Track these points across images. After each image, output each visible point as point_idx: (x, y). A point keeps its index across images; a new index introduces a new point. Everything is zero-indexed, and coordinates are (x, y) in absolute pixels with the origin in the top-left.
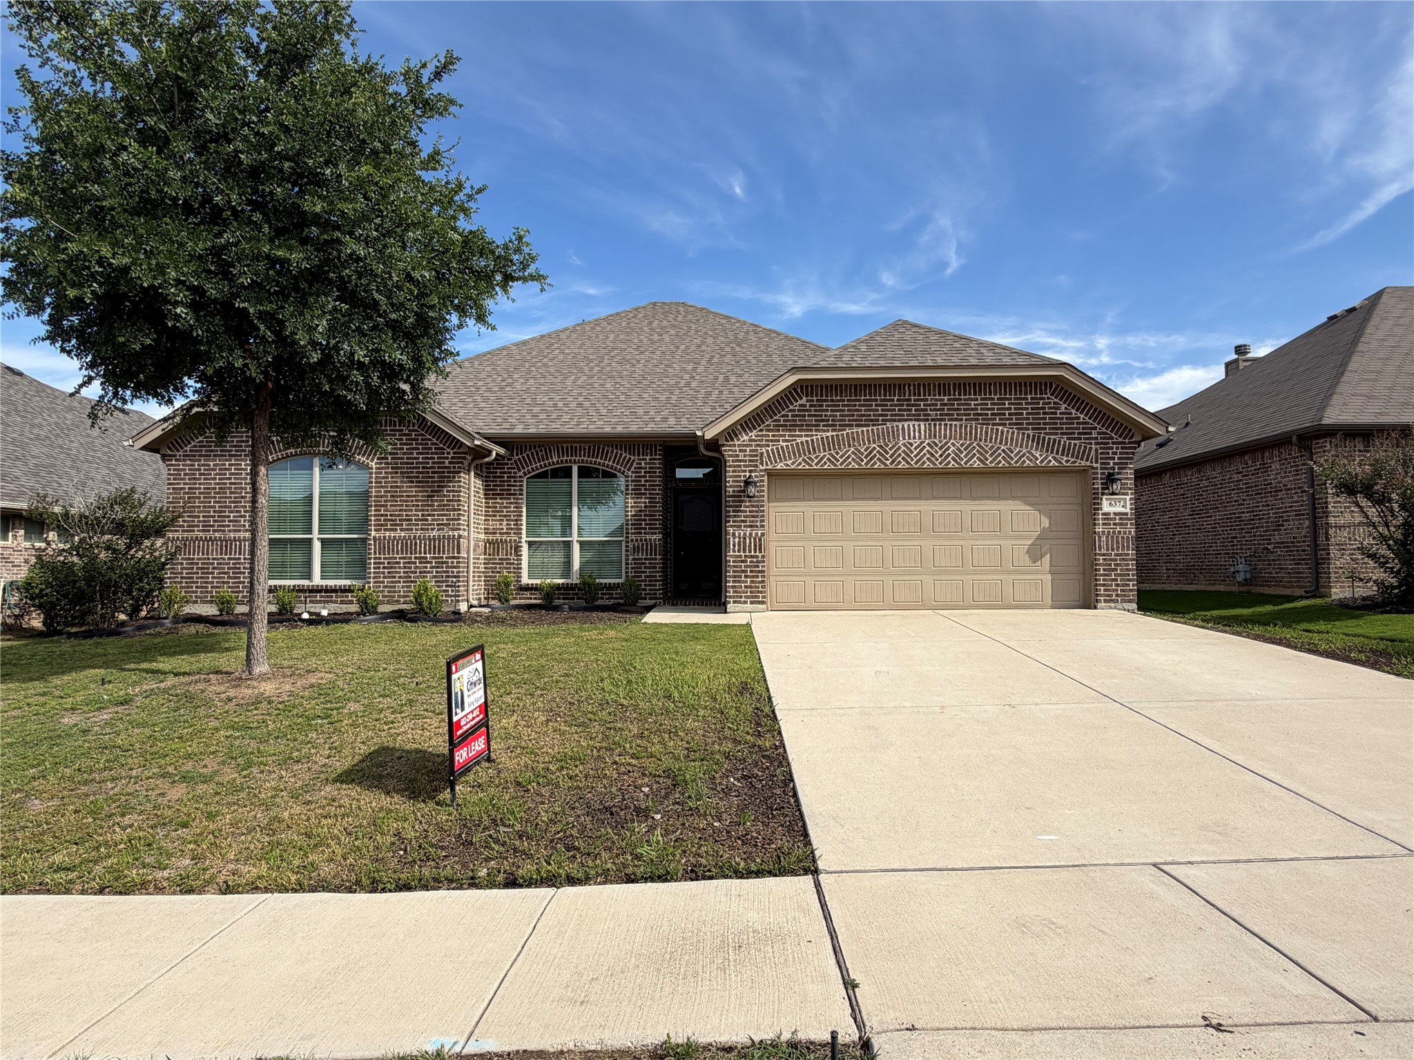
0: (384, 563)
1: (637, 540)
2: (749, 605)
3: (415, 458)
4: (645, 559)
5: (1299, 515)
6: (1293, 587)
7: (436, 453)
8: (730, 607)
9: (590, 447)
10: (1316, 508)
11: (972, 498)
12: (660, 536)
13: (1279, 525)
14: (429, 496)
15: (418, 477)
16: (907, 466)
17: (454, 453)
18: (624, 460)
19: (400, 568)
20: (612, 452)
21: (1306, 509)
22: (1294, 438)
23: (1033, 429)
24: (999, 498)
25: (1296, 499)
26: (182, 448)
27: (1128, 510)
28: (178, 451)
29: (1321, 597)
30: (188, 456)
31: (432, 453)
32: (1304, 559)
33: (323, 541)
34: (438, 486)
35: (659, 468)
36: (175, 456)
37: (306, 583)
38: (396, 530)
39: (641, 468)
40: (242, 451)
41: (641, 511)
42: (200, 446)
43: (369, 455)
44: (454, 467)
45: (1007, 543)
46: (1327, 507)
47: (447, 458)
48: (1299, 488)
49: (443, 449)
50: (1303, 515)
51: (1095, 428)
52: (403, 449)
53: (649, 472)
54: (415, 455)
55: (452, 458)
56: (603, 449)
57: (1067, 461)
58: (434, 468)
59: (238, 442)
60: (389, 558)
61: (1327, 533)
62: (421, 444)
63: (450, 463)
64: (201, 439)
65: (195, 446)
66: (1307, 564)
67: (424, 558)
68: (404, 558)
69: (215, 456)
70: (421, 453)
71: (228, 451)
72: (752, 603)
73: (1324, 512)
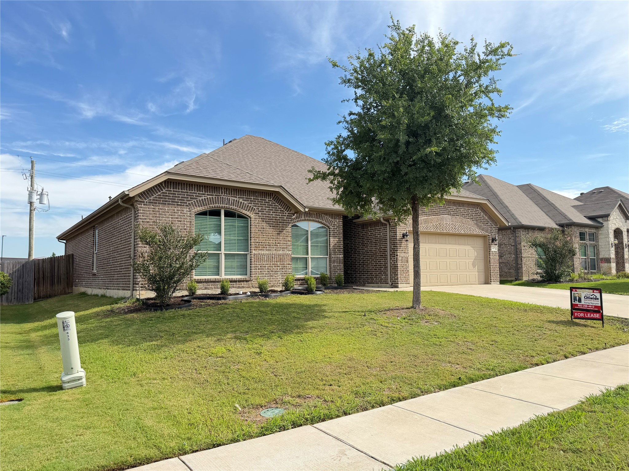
0: (258, 267)
1: (334, 257)
2: (405, 285)
3: (272, 215)
4: (338, 266)
5: (510, 253)
6: (508, 277)
7: (281, 213)
8: (400, 285)
9: (316, 213)
10: (517, 251)
11: (459, 244)
12: (342, 256)
13: (502, 257)
14: (278, 234)
15: (273, 224)
16: (446, 232)
17: (288, 213)
18: (329, 221)
19: (266, 269)
20: (325, 217)
21: (513, 251)
22: (512, 228)
23: (476, 221)
24: (465, 245)
25: (509, 248)
26: (148, 198)
27: (497, 251)
28: (146, 199)
29: (521, 280)
30: (152, 203)
31: (279, 213)
32: (512, 268)
33: (225, 254)
34: (282, 229)
35: (341, 225)
36: (144, 202)
37: (217, 277)
38: (264, 250)
39: (335, 225)
40: (184, 203)
41: (335, 244)
42: (159, 198)
43: (251, 211)
44: (288, 220)
45: (467, 261)
46: (521, 251)
47: (285, 216)
48: (511, 244)
49: (283, 211)
50: (512, 253)
51: (489, 222)
52: (266, 209)
53: (338, 227)
54: (271, 213)
55: (287, 216)
56: (322, 215)
57: (484, 233)
58: (280, 220)
59: (182, 197)
60: (261, 264)
61: (521, 259)
62: (274, 208)
63: (286, 218)
64: (159, 193)
65: (155, 197)
66: (513, 269)
67: (276, 264)
68: (268, 264)
69: (168, 204)
70: (274, 212)
71: (177, 202)
72: (406, 284)
73: (520, 253)
